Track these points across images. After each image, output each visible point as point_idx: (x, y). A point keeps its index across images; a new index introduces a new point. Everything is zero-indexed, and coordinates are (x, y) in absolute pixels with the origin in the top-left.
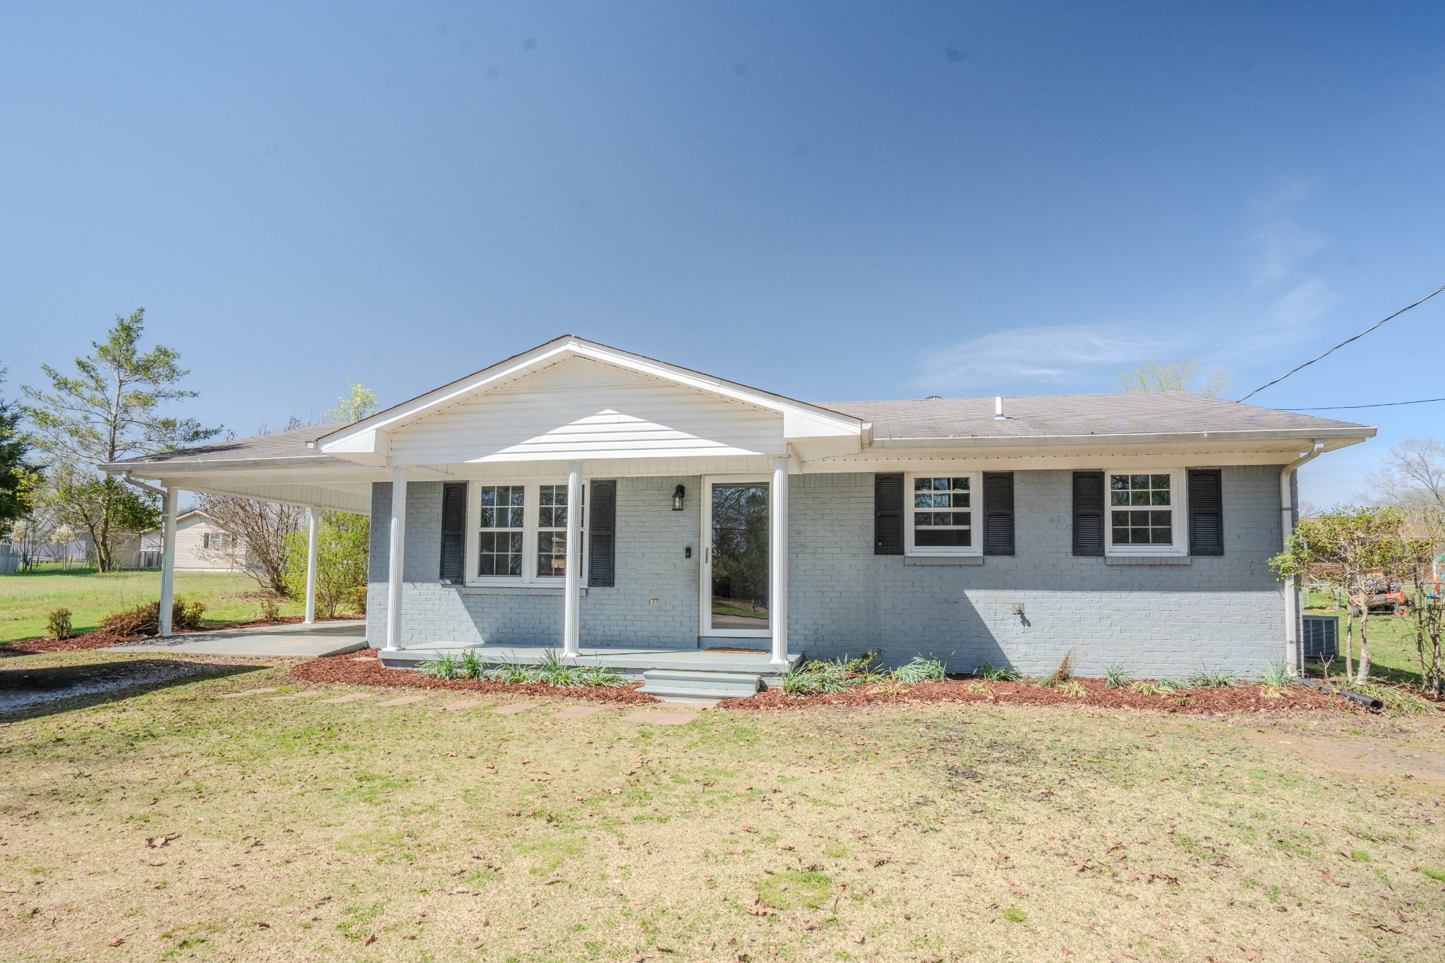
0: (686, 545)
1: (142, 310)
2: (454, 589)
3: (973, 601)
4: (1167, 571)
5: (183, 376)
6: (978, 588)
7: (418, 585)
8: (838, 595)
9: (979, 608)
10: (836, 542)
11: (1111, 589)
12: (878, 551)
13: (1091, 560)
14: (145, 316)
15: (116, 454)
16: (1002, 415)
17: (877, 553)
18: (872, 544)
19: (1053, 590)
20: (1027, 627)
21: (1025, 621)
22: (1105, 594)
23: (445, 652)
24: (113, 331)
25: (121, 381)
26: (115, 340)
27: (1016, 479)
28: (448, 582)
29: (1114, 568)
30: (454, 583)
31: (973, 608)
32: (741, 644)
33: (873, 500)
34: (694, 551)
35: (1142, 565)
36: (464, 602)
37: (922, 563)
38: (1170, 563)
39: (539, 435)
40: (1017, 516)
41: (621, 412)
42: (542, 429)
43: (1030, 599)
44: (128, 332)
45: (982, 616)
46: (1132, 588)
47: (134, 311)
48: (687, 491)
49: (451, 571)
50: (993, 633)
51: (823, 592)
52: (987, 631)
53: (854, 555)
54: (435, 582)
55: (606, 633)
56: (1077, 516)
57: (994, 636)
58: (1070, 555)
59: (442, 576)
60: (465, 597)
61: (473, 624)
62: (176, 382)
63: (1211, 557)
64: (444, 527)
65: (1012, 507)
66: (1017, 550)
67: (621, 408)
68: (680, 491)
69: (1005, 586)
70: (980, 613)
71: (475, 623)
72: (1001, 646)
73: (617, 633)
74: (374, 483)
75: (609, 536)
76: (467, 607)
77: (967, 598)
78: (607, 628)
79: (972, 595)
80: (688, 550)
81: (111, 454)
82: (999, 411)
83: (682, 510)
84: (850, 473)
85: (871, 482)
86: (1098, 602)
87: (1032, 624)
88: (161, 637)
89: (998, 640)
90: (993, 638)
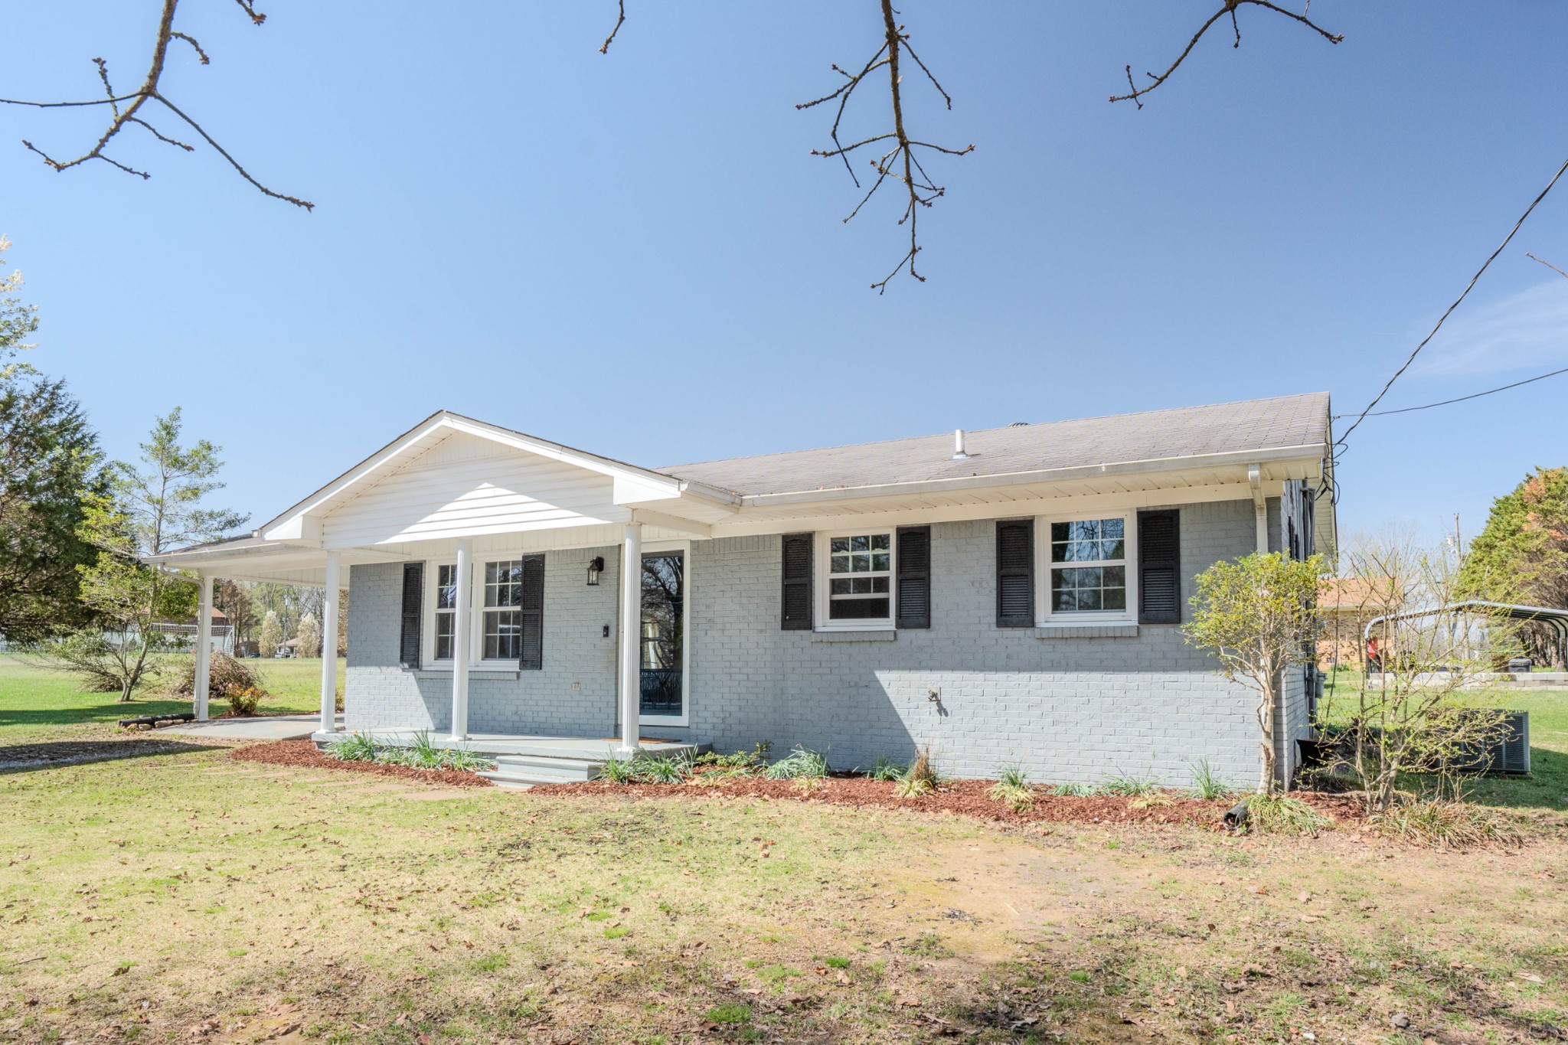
0: (603, 623)
1: (179, 409)
2: (411, 674)
3: (884, 684)
4: (1110, 646)
5: (219, 468)
6: (890, 669)
7: (384, 669)
8: (745, 677)
9: (891, 693)
10: (744, 617)
11: (1042, 669)
12: (785, 626)
13: (1018, 633)
14: (182, 414)
15: (161, 548)
16: (963, 452)
17: (783, 628)
18: (779, 619)
19: (974, 670)
20: (943, 716)
21: (942, 710)
22: (1035, 675)
23: (394, 736)
24: (155, 431)
25: (165, 478)
26: (159, 440)
27: (934, 534)
28: (406, 665)
29: (1045, 642)
30: (411, 666)
31: (884, 694)
32: (655, 734)
33: (780, 566)
34: (612, 631)
35: (1077, 637)
36: (419, 687)
37: (832, 640)
38: (1111, 634)
39: (432, 513)
40: (933, 578)
41: (497, 486)
42: (433, 507)
43: (945, 681)
44: (169, 431)
45: (894, 704)
46: (1066, 668)
47: (171, 411)
48: (606, 564)
49: (410, 655)
50: (907, 724)
51: (731, 675)
52: (899, 721)
53: (761, 631)
54: (397, 666)
55: (536, 719)
56: (1002, 579)
57: (907, 727)
58: (994, 627)
59: (402, 659)
60: (419, 680)
61: (426, 710)
62: (215, 474)
63: (1165, 625)
64: (404, 610)
65: (928, 567)
66: (933, 621)
67: (496, 482)
68: (599, 564)
69: (919, 667)
70: (892, 700)
71: (428, 708)
72: (915, 740)
73: (543, 720)
74: (352, 566)
75: (537, 615)
76: (422, 692)
77: (878, 681)
78: (535, 714)
79: (884, 677)
80: (606, 629)
81: (156, 548)
82: (959, 448)
83: (597, 584)
84: (758, 536)
85: (779, 544)
86: (1026, 686)
87: (949, 713)
88: (198, 722)
89: (912, 733)
90: (906, 730)
